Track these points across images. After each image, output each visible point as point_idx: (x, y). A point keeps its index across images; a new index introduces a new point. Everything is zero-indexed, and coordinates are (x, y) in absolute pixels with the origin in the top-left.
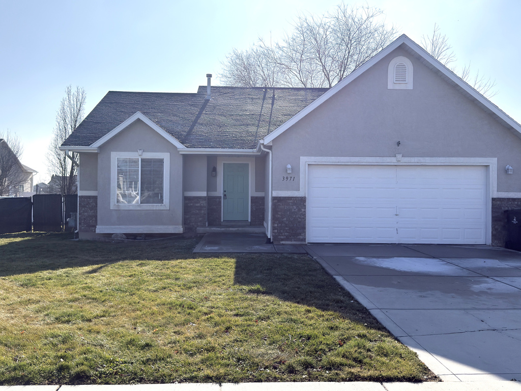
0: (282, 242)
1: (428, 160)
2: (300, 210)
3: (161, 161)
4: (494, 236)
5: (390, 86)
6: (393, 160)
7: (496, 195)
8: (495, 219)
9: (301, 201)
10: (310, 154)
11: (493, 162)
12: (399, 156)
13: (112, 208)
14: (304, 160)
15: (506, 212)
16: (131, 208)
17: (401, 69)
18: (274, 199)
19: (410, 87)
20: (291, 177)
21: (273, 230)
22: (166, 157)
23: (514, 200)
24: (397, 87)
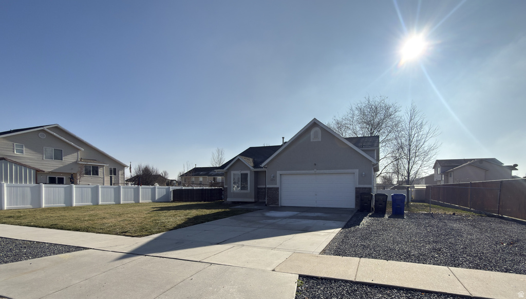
0: (270, 206)
2: (276, 193)
3: (247, 174)
4: (356, 205)
5: (312, 140)
6: (312, 172)
7: (358, 186)
8: (357, 197)
9: (277, 189)
10: (281, 170)
11: (357, 171)
12: (315, 170)
14: (278, 172)
15: (360, 193)
16: (238, 192)
17: (316, 132)
18: (267, 188)
19: (320, 140)
20: (274, 180)
21: (267, 200)
22: (249, 172)
23: (365, 188)
24: (315, 140)
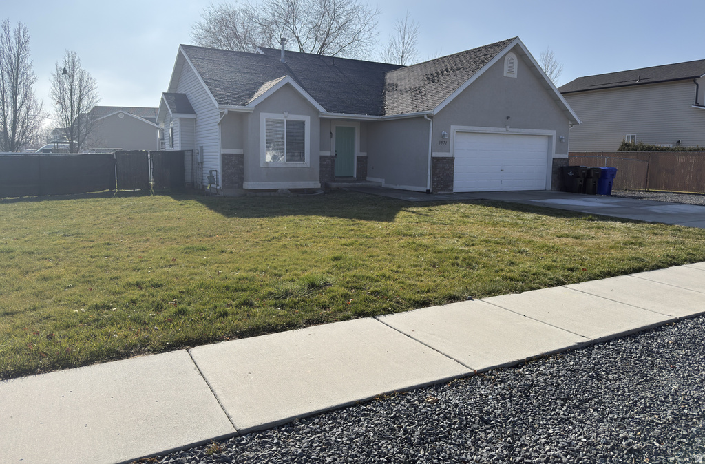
0: (439, 193)
1: (522, 131)
2: (450, 168)
3: (303, 123)
4: (553, 184)
5: (505, 75)
6: (503, 130)
7: (555, 156)
8: (554, 173)
9: (452, 160)
10: (456, 124)
11: (554, 133)
12: (508, 127)
13: (261, 166)
14: (453, 128)
15: (562, 168)
16: (278, 166)
17: (511, 61)
18: (434, 158)
19: (515, 76)
20: (444, 141)
21: (433, 183)
22: (307, 119)
24: (509, 75)
